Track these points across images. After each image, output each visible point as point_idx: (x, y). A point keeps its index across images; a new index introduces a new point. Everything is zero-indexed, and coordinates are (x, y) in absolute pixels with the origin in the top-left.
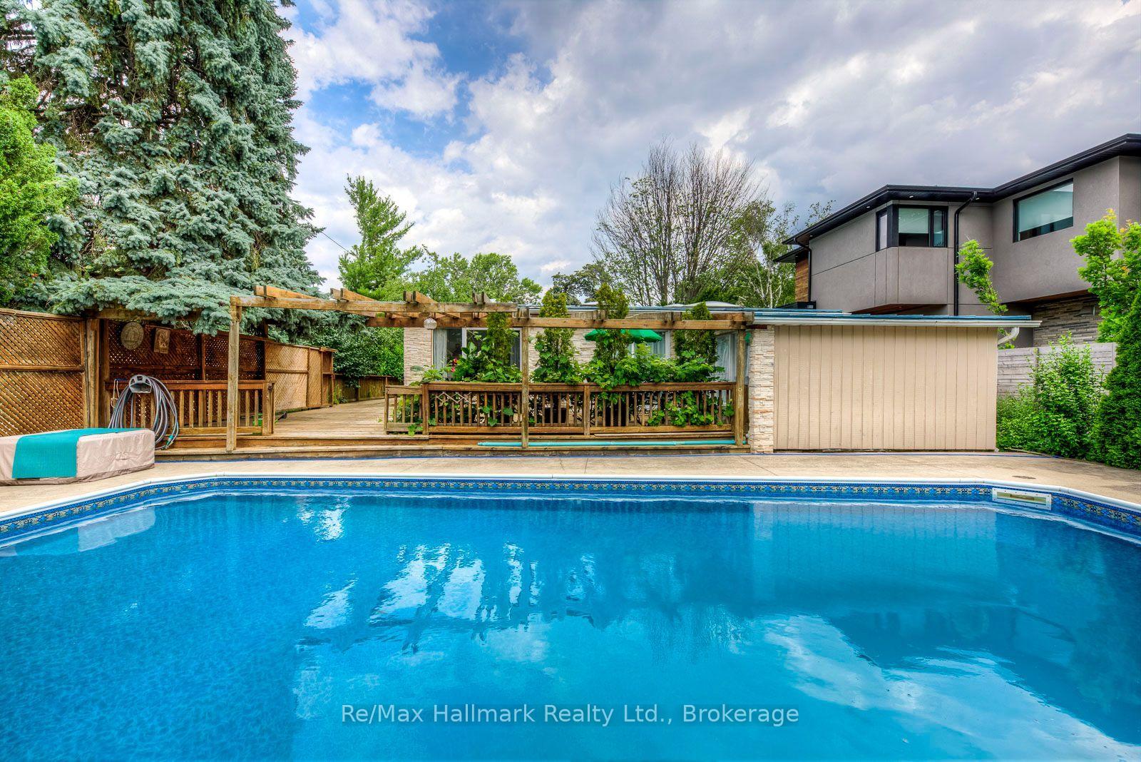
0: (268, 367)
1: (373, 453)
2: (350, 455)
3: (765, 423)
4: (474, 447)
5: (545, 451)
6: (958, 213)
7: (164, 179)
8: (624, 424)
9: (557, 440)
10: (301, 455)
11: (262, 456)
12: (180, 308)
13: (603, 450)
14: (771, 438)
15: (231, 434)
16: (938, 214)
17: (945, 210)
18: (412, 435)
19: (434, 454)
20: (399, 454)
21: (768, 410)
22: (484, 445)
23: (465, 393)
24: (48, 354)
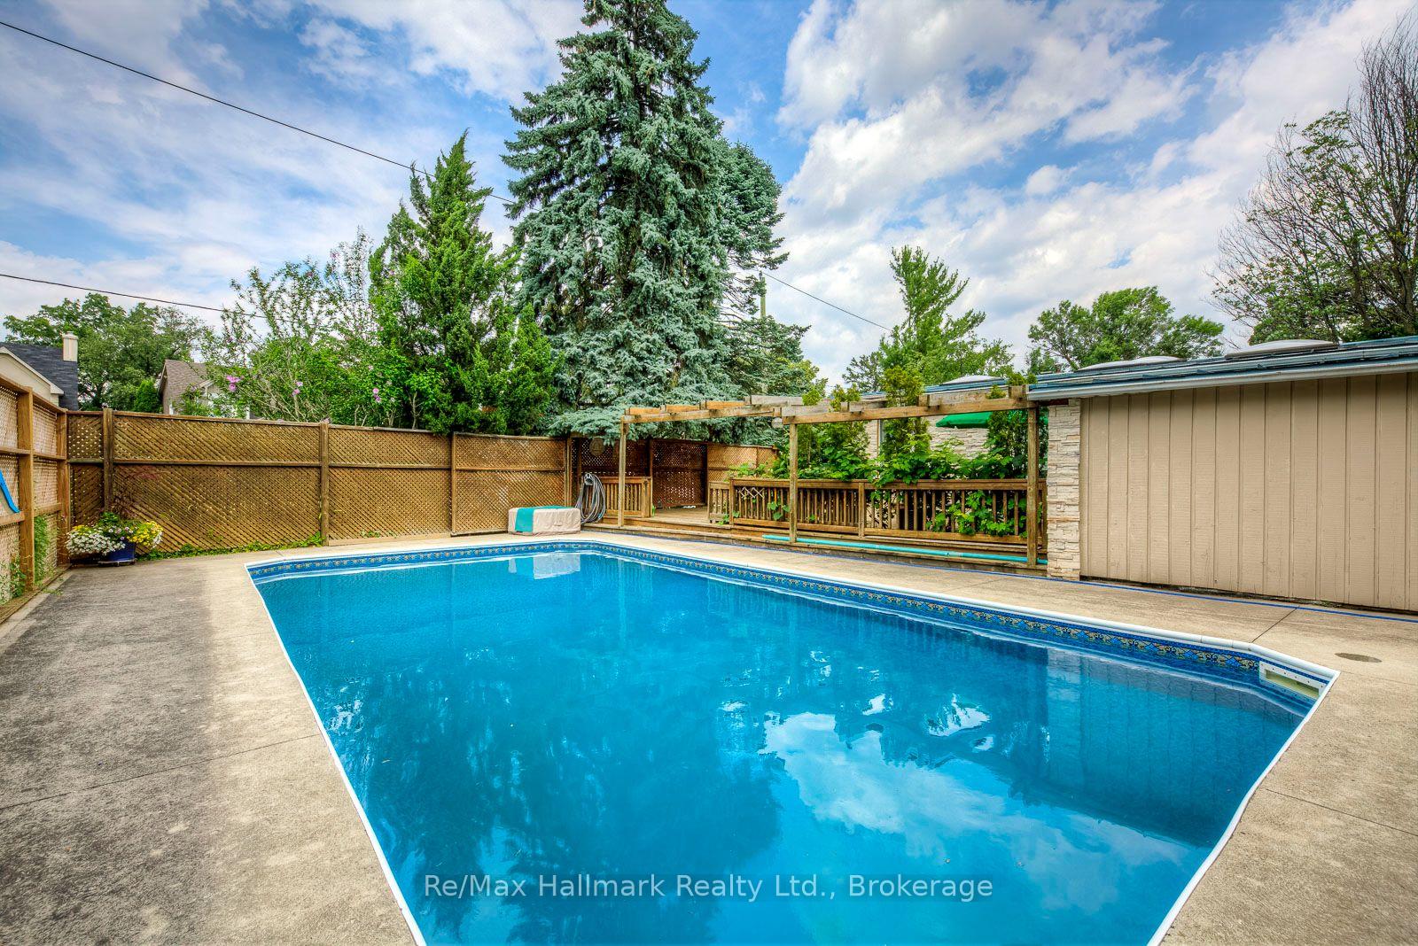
0: (710, 465)
2: (677, 536)
3: (1064, 537)
4: (754, 538)
5: (808, 548)
8: (920, 528)
9: (828, 538)
12: (594, 429)
14: (1077, 558)
15: (621, 515)
18: (721, 525)
21: (1071, 518)
22: (764, 537)
23: (760, 488)
24: (545, 462)
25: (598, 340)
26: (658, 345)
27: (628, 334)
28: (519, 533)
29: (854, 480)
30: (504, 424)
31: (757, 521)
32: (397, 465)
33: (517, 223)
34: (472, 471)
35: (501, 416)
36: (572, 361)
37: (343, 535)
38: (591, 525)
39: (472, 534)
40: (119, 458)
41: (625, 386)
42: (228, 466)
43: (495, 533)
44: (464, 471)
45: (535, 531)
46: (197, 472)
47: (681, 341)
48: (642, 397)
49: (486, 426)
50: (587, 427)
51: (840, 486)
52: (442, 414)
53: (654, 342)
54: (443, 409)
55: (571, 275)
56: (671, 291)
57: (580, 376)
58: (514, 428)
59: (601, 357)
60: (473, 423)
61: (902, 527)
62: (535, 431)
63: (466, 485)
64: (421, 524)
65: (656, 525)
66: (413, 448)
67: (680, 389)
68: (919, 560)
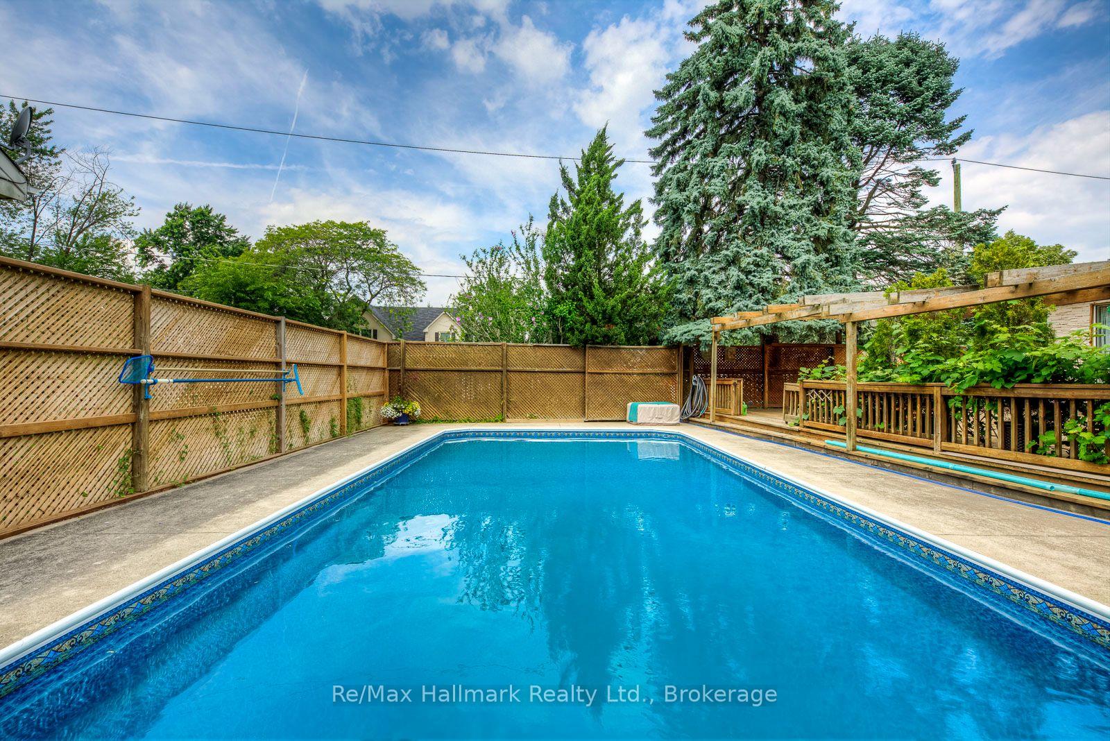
2: (752, 435)
7: (726, 255)
9: (894, 449)
12: (690, 338)
15: (713, 412)
18: (790, 426)
22: (827, 443)
23: (828, 391)
24: (660, 366)
25: (713, 261)
26: (766, 258)
27: (738, 252)
28: (630, 422)
29: (928, 384)
30: (623, 337)
31: (825, 426)
32: (549, 369)
33: (657, 179)
34: (600, 374)
35: (618, 331)
36: (692, 282)
37: (515, 416)
38: (693, 419)
39: (600, 421)
40: (408, 367)
41: (734, 298)
42: (455, 371)
43: (619, 421)
44: (594, 373)
45: (639, 421)
46: (441, 374)
47: (790, 250)
48: (747, 306)
49: (608, 339)
50: (685, 336)
51: (912, 390)
52: (576, 332)
53: (762, 256)
54: (577, 329)
55: (688, 211)
56: (782, 206)
57: (697, 294)
58: (633, 339)
59: (714, 276)
60: (597, 338)
61: (1006, 446)
62: (654, 342)
63: (597, 384)
64: (563, 411)
65: (741, 423)
66: (559, 358)
67: (788, 295)
68: (1002, 489)
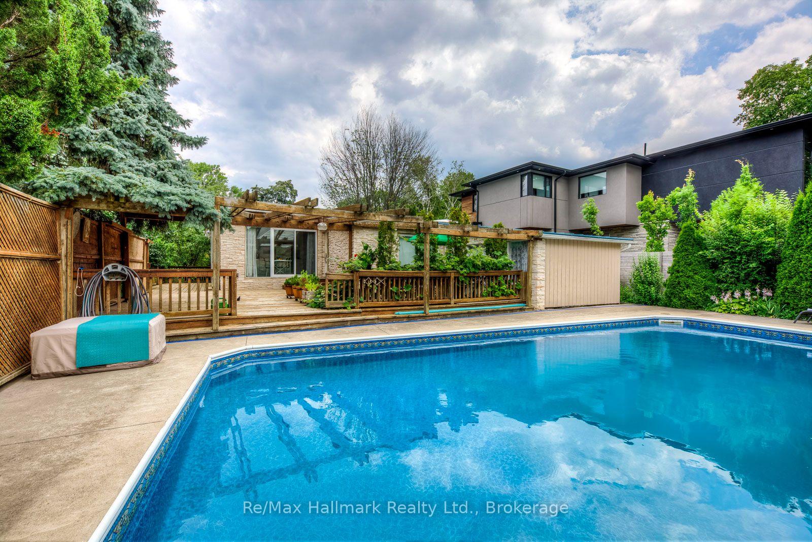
1: (331, 324)
3: (541, 293)
5: (439, 315)
6: (556, 180)
9: (439, 308)
10: (276, 330)
11: (243, 333)
13: (468, 313)
14: (544, 300)
15: (217, 315)
16: (548, 180)
17: (550, 178)
18: (349, 310)
19: (372, 322)
20: (349, 324)
21: (543, 286)
23: (383, 278)
29: (449, 271)
31: (381, 303)
51: (440, 275)
